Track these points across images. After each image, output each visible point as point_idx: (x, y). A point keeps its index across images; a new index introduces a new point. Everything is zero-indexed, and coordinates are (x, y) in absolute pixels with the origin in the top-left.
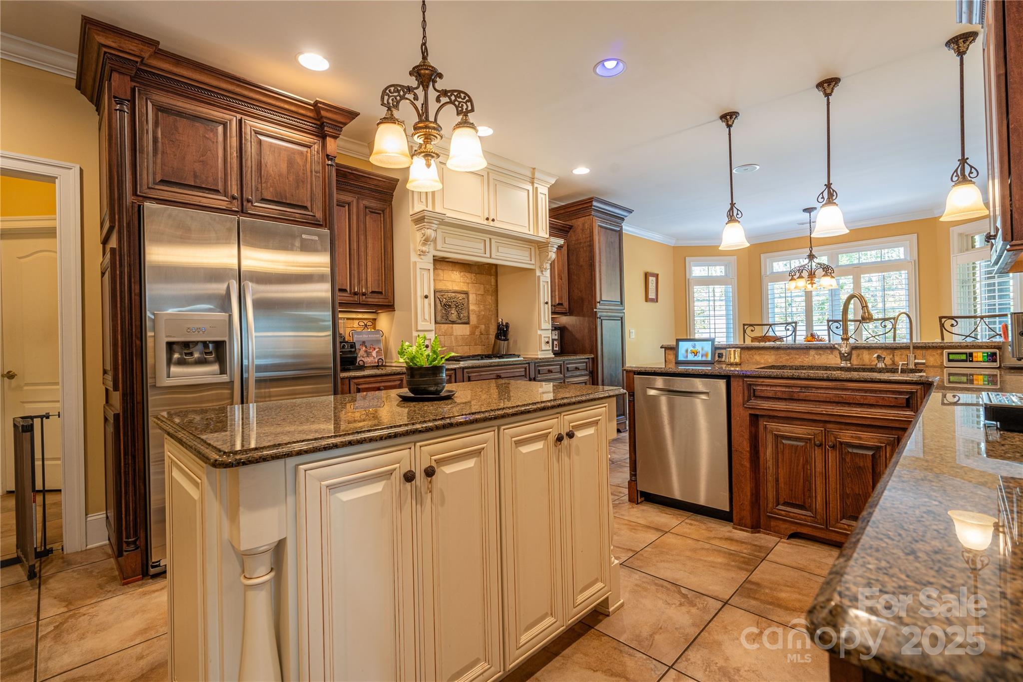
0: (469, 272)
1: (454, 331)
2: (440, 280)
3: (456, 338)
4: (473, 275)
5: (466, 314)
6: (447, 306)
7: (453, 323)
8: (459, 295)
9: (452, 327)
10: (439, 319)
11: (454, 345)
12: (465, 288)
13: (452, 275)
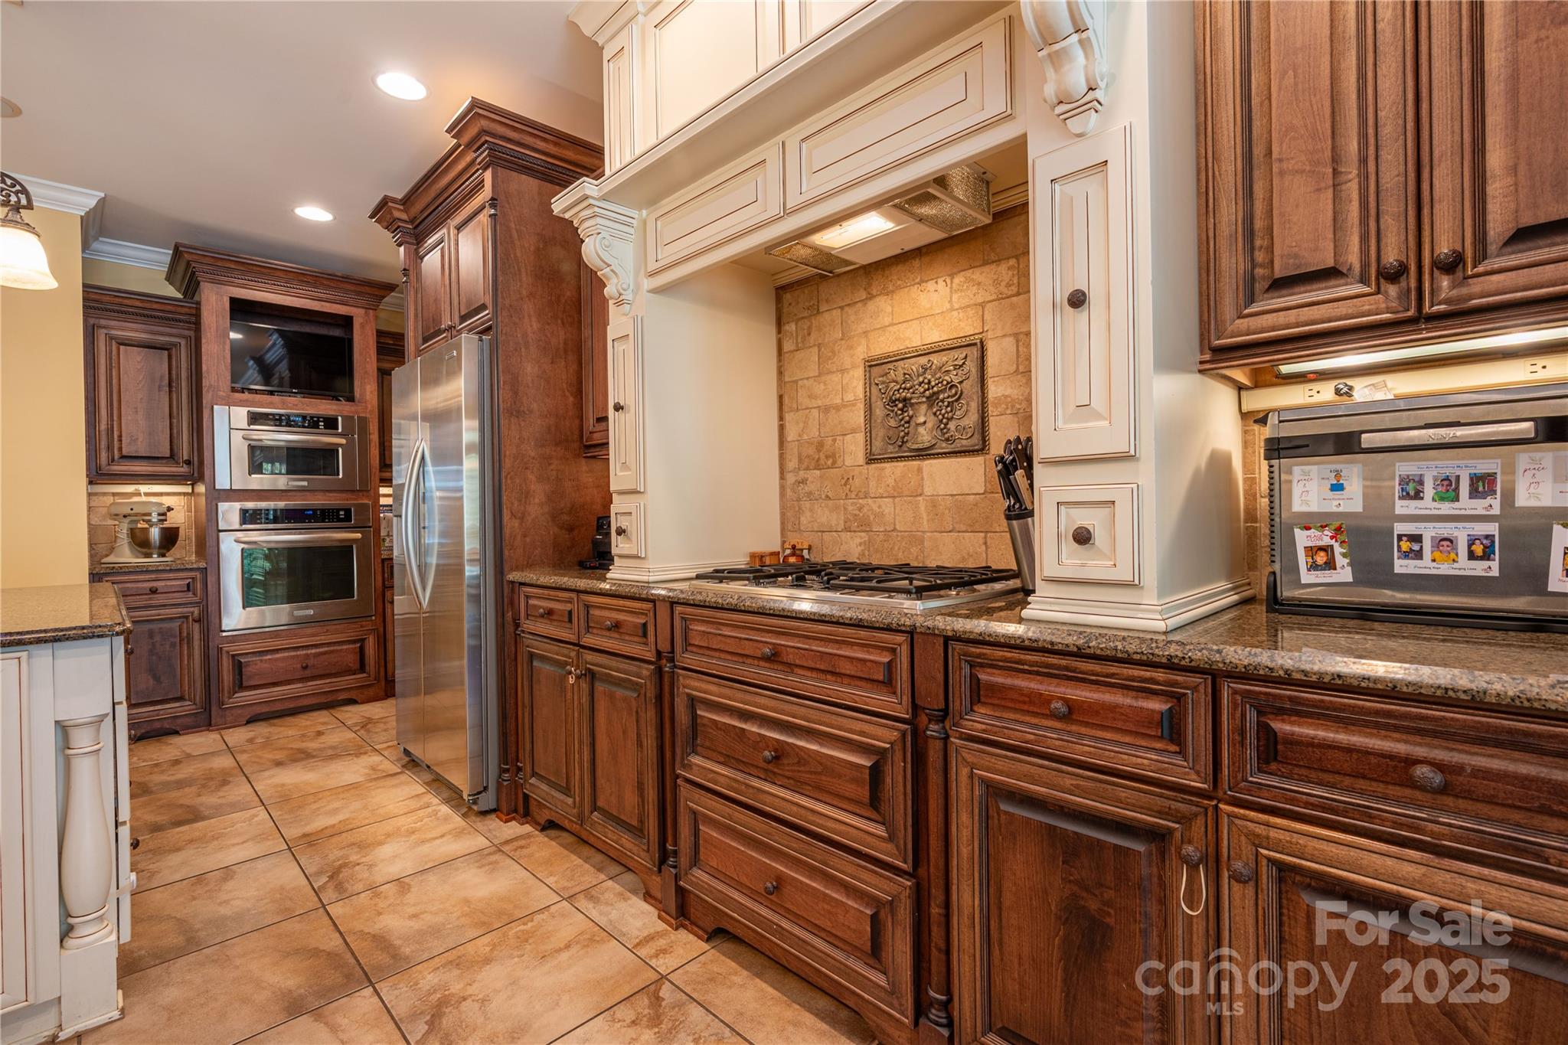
0: (985, 263)
1: (927, 483)
2: (884, 328)
3: (933, 504)
4: (1003, 268)
5: (972, 419)
6: (901, 404)
7: (923, 454)
8: (936, 359)
9: (920, 470)
10: (878, 445)
11: (925, 526)
12: (967, 327)
13: (923, 296)
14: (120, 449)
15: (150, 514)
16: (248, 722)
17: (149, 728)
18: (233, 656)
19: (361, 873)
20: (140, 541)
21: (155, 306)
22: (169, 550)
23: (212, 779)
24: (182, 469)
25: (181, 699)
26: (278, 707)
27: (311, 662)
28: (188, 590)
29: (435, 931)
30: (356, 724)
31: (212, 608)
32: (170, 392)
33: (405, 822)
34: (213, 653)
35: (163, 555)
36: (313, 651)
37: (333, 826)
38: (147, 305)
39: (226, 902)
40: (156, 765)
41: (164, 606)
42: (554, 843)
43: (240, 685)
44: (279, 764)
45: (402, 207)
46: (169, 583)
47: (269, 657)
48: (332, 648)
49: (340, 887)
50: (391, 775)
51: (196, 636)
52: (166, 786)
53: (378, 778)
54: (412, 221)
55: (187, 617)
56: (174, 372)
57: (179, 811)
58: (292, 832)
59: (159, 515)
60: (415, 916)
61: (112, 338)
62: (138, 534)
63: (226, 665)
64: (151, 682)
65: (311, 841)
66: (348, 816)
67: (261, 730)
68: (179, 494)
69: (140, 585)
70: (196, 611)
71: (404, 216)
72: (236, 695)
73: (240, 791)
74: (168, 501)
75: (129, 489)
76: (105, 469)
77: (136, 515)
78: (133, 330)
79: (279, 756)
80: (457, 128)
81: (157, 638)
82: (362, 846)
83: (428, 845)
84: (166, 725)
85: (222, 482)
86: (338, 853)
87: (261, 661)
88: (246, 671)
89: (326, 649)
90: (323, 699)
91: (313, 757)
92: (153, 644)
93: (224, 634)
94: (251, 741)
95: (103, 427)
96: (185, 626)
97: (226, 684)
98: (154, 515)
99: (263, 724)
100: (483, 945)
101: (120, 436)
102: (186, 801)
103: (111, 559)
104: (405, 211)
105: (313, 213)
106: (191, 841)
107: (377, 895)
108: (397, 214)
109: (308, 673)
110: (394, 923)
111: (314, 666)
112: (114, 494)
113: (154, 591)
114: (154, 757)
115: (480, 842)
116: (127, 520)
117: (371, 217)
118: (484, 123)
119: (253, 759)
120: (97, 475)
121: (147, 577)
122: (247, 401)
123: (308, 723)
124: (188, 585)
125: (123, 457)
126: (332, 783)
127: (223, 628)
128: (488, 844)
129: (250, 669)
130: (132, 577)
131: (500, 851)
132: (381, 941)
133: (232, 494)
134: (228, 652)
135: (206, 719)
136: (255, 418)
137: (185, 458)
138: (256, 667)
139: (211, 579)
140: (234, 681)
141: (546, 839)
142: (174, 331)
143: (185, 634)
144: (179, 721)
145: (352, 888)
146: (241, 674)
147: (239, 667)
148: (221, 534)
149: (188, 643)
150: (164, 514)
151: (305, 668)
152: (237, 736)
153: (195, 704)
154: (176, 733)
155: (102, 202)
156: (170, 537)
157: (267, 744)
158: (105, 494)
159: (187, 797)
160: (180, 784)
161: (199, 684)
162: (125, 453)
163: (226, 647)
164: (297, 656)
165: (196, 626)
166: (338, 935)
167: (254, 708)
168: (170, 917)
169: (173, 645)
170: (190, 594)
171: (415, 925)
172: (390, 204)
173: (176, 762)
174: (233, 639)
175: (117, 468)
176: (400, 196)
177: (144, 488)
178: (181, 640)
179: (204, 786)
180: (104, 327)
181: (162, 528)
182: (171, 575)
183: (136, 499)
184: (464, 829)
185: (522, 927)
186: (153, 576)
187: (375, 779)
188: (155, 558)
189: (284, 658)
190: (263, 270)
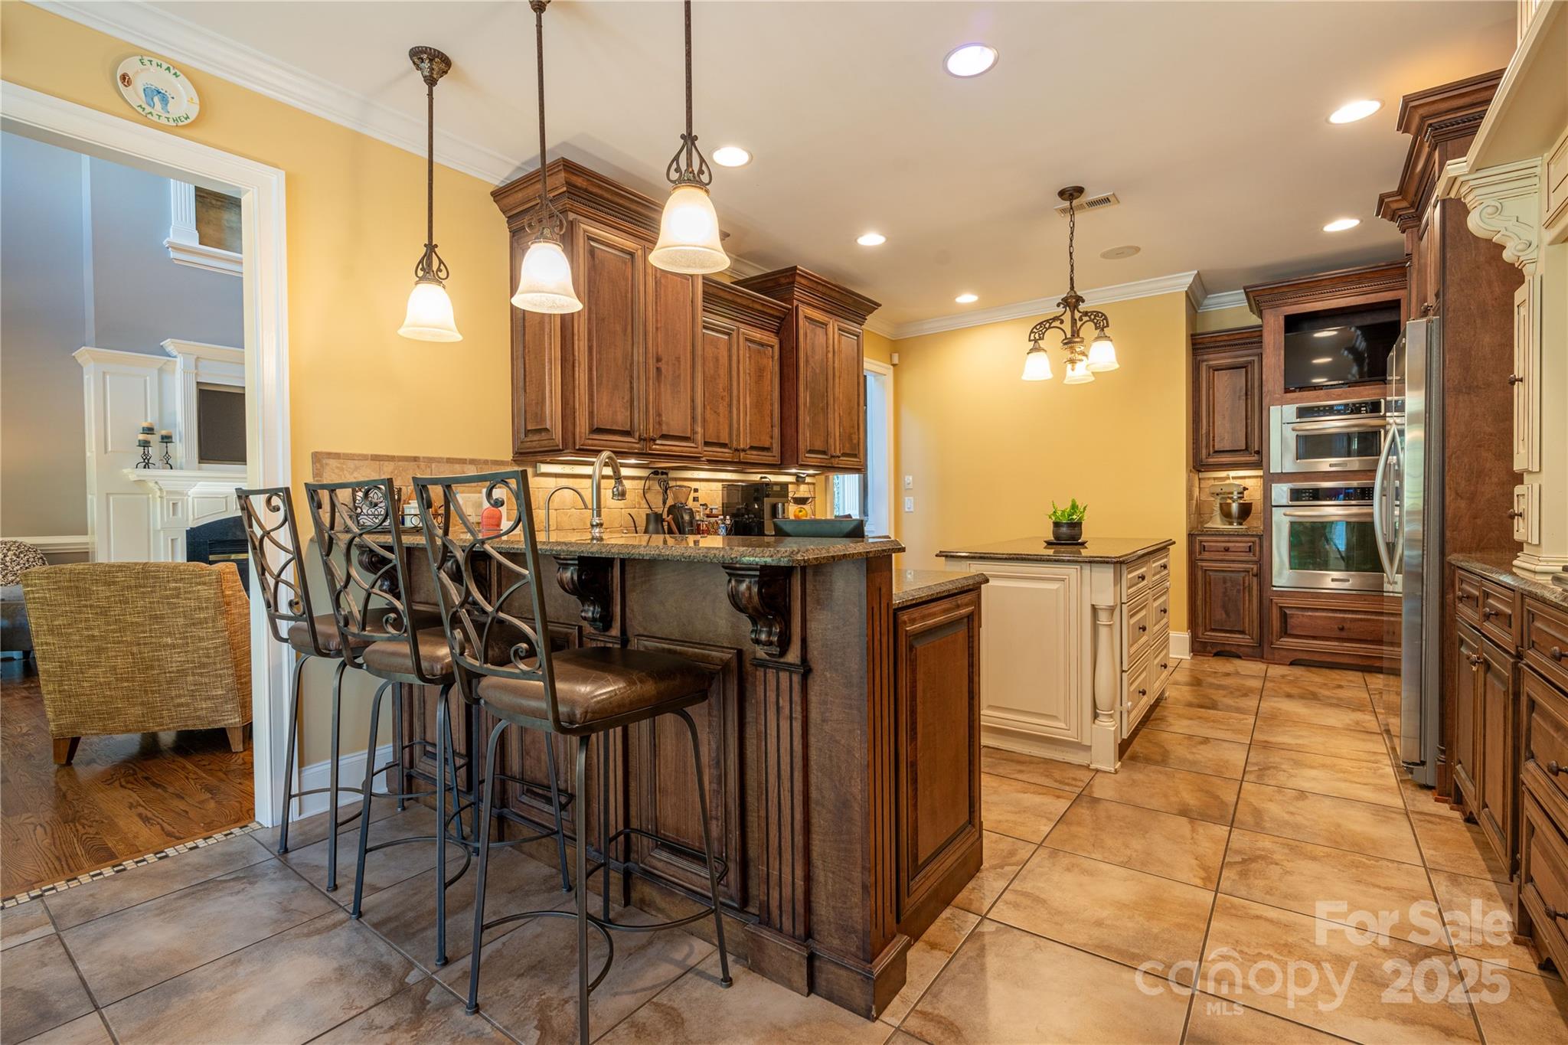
14: (1214, 446)
15: (1232, 493)
16: (1291, 664)
17: (1222, 649)
18: (1281, 607)
19: (1282, 778)
20: (1226, 514)
21: (1237, 337)
22: (1245, 520)
23: (1239, 690)
24: (1253, 458)
25: (1242, 632)
26: (1316, 658)
27: (1347, 625)
28: (1250, 551)
29: (1297, 827)
30: (1376, 690)
31: (1265, 567)
32: (1247, 399)
33: (1345, 764)
34: (1266, 602)
35: (1241, 524)
36: (1350, 616)
37: (1289, 744)
38: (1231, 337)
39: (1193, 753)
40: (1215, 672)
41: (1233, 561)
42: (1468, 834)
43: (1285, 632)
44: (1289, 696)
45: (1400, 197)
46: (1237, 544)
47: (1310, 614)
48: (1369, 617)
49: (1260, 777)
50: (1367, 732)
51: (1255, 587)
52: (1211, 685)
53: (1354, 730)
54: (1412, 206)
55: (1248, 572)
56: (1249, 384)
57: (1207, 700)
58: (1258, 736)
59: (1239, 493)
60: (1292, 813)
61: (1209, 368)
62: (1225, 507)
63: (1275, 614)
64: (1224, 616)
65: (1266, 746)
66: (1305, 743)
67: (1298, 671)
68: (1257, 477)
69: (1218, 544)
70: (1255, 567)
71: (1404, 204)
72: (1282, 639)
73: (1251, 703)
74: (1248, 483)
75: (1223, 474)
76: (1205, 461)
77: (1224, 493)
78: (1225, 358)
79: (1294, 691)
80: (1403, 125)
81: (1229, 584)
82: (1298, 764)
83: (1348, 784)
84: (1233, 650)
85: (1275, 468)
86: (1277, 759)
87: (1303, 616)
88: (1291, 622)
89: (1363, 617)
90: (1359, 662)
91: (1319, 700)
92: (1226, 588)
93: (1275, 589)
94: (1283, 676)
95: (1204, 431)
96: (1247, 578)
97: (1275, 629)
98: (1235, 493)
99: (1303, 668)
100: (1320, 851)
101: (1214, 437)
102: (1215, 697)
103: (1209, 525)
104: (1404, 199)
105: (1342, 225)
106: (1200, 718)
107: (1279, 792)
108: (1395, 206)
109: (1344, 634)
110: (1274, 809)
111: (1350, 629)
112: (1215, 479)
113: (1227, 550)
114: (1218, 667)
115: (1398, 802)
116: (1219, 497)
117: (1378, 215)
118: (1422, 111)
119: (1276, 688)
120: (1199, 465)
121: (1223, 539)
122: (1297, 398)
123: (1338, 677)
124: (1250, 547)
125: (1216, 452)
126: (1315, 720)
127: (1274, 584)
128: (1403, 807)
129: (1292, 620)
130: (1214, 538)
131: (1407, 814)
132: (1258, 813)
133: (1283, 477)
134: (1277, 604)
135: (1259, 651)
136: (1303, 413)
137: (1256, 449)
138: (1297, 619)
139: (1265, 544)
140: (1281, 628)
141: (1465, 829)
142: (1250, 351)
143: (1247, 584)
144: (1242, 649)
145: (1266, 780)
146: (1286, 622)
147: (1284, 617)
148: (1274, 509)
149: (1249, 592)
150: (1242, 493)
151: (1342, 629)
152: (1276, 671)
153: (1252, 639)
154: (1239, 657)
155: (1198, 275)
156: (1246, 510)
157: (1294, 682)
158: (1209, 479)
159: (1218, 696)
160: (1220, 687)
161: (1256, 624)
162: (1216, 449)
163: (1276, 600)
164: (1335, 617)
165: (1255, 579)
166: (1236, 797)
167: (1296, 653)
168: (1163, 747)
169: (1238, 591)
170: (1251, 554)
171: (1287, 817)
172: (1386, 200)
173: (1228, 675)
174: (1281, 594)
175: (1211, 460)
176: (1395, 188)
177: (1232, 474)
178: (1244, 589)
179: (1231, 693)
180: (1206, 361)
181: (1240, 504)
182: (1238, 539)
183: (1227, 482)
184: (1391, 788)
185: (1364, 860)
186: (1227, 538)
187: (1351, 730)
188: (1235, 526)
189: (1325, 617)
190: (1310, 285)
